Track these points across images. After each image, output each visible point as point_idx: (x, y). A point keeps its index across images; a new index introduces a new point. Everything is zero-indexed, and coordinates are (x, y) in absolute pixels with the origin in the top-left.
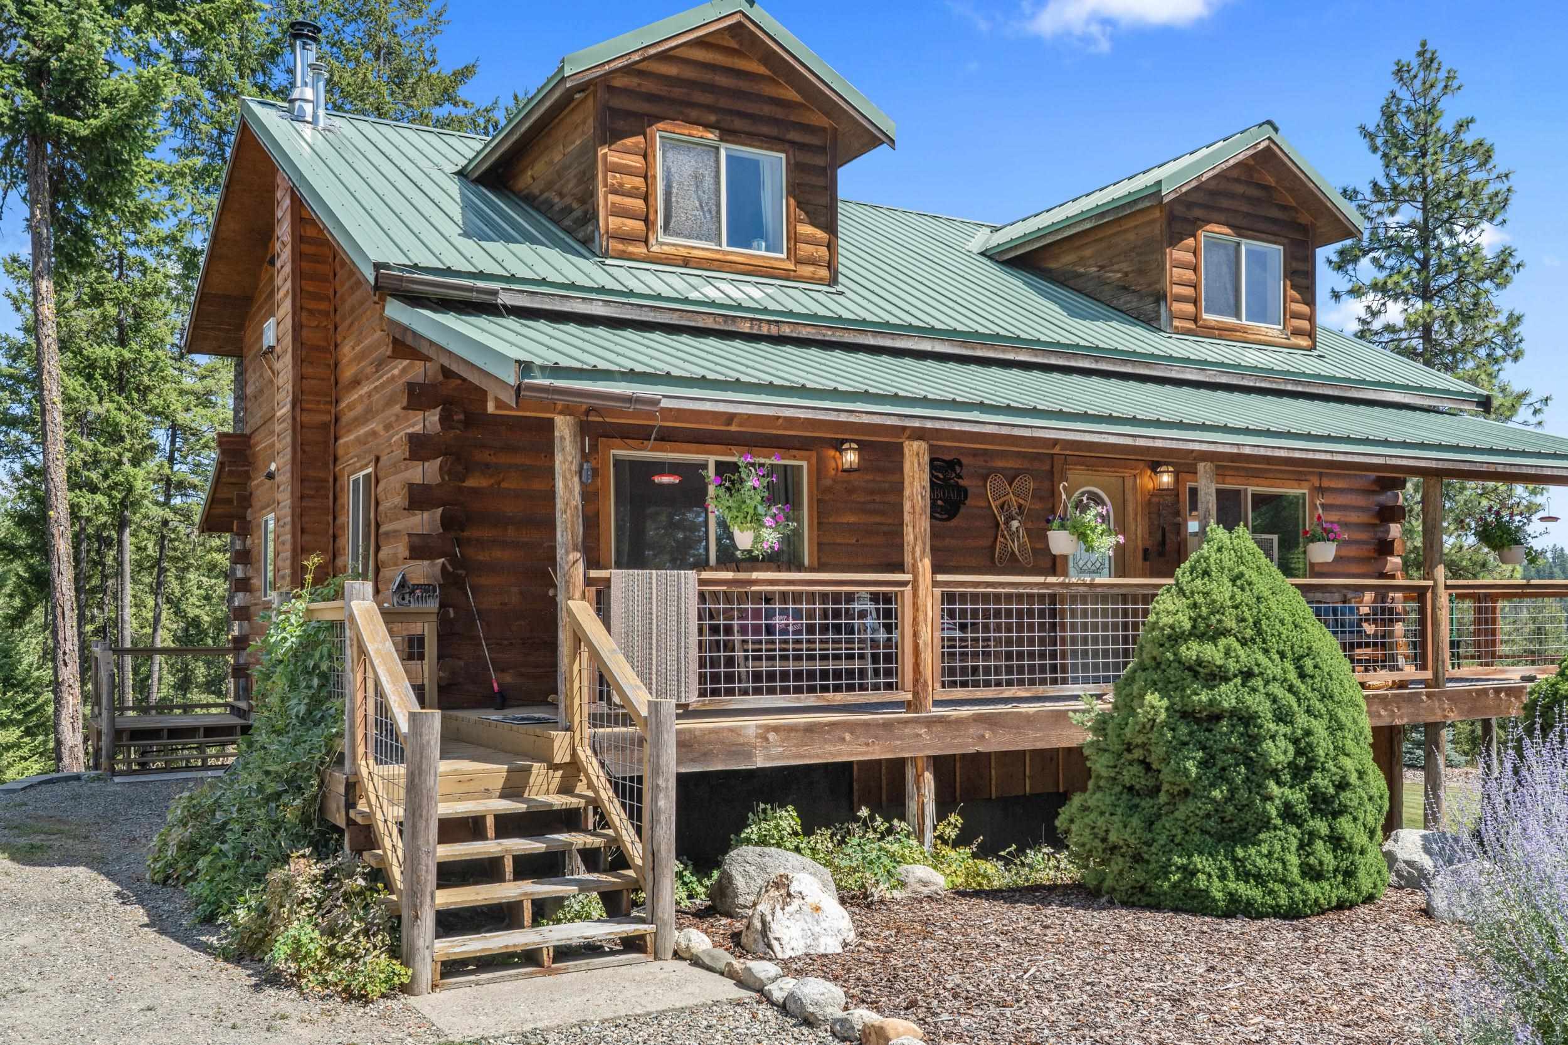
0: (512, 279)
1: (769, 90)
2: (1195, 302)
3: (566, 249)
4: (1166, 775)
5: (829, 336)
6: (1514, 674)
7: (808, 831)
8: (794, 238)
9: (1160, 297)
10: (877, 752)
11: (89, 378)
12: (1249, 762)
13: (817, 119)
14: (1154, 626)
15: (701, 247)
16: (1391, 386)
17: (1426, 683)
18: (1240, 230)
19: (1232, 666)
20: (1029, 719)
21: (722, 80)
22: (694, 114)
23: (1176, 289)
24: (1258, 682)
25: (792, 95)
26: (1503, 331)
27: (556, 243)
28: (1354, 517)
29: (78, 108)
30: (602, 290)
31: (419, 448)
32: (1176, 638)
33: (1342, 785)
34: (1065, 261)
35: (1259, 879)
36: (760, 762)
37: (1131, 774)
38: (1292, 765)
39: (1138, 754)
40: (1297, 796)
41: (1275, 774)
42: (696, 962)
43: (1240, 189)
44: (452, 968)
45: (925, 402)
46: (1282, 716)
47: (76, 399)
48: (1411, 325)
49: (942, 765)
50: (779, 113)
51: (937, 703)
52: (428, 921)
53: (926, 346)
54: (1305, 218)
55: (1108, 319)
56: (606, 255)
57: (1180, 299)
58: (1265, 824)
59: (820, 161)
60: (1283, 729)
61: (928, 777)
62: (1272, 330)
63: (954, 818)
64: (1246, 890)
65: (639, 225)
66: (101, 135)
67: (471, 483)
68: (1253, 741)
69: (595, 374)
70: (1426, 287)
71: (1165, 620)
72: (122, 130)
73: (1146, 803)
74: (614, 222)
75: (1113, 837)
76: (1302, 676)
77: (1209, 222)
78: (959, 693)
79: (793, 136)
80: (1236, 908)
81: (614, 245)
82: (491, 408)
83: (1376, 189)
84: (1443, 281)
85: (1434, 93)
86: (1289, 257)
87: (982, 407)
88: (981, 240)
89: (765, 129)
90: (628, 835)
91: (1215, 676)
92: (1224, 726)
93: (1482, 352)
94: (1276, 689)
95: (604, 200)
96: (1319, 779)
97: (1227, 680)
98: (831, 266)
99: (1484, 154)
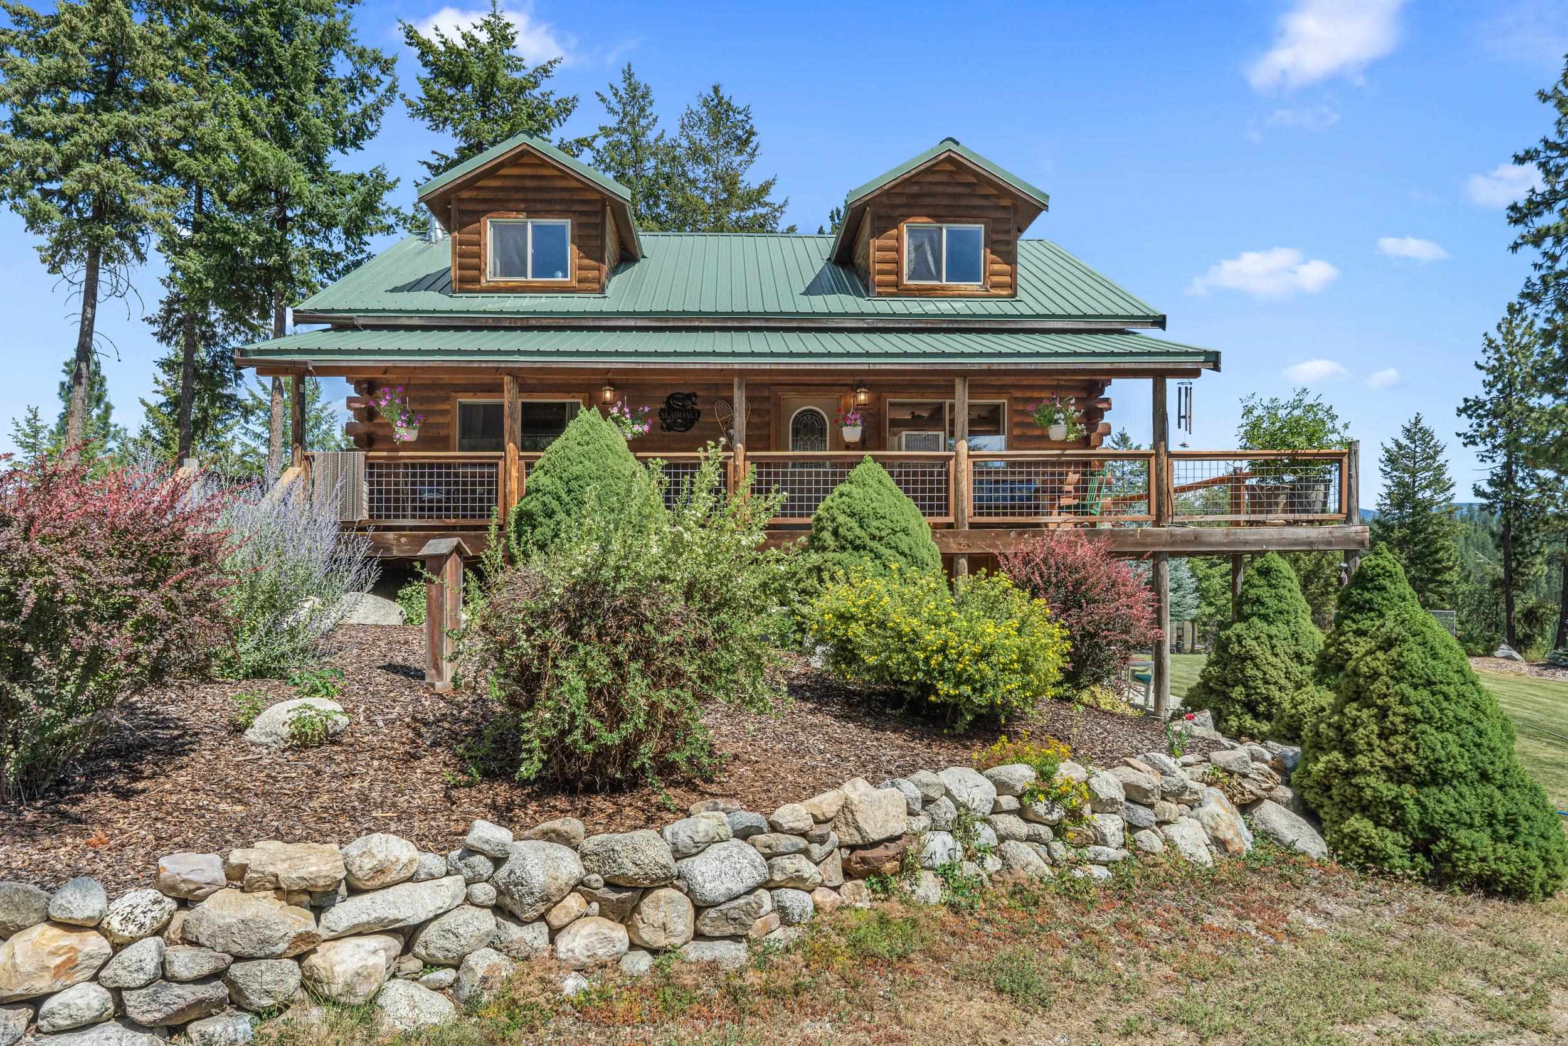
0: (368, 310)
1: (559, 183)
2: (898, 273)
8: (575, 269)
9: (870, 274)
15: (514, 281)
18: (938, 218)
22: (511, 205)
23: (879, 266)
50: (567, 196)
54: (1006, 201)
56: (455, 292)
57: (882, 273)
59: (594, 220)
62: (973, 286)
65: (476, 273)
74: (461, 273)
77: (909, 216)
79: (575, 207)
81: (460, 286)
86: (990, 232)
89: (558, 207)
95: (457, 261)
98: (601, 281)
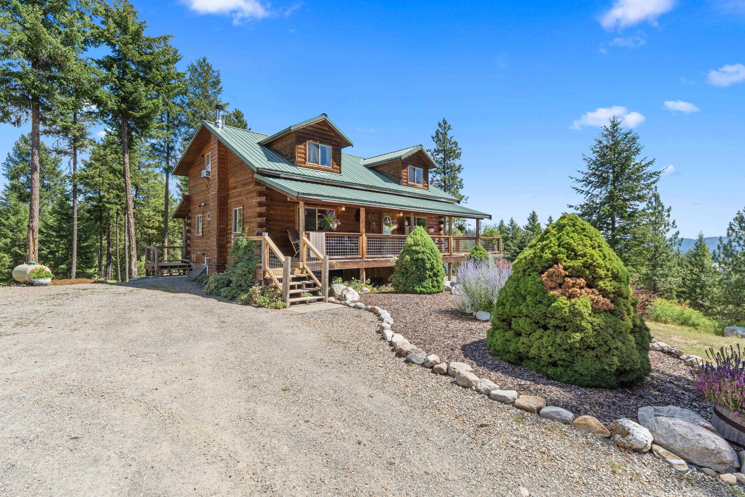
0: (283, 171)
1: (328, 133)
2: (407, 179)
3: (289, 164)
4: (410, 270)
5: (342, 185)
6: (463, 254)
7: (343, 282)
8: (333, 164)
9: (400, 178)
10: (355, 267)
11: (115, 174)
12: (423, 267)
13: (338, 140)
14: (407, 244)
15: (315, 165)
16: (442, 198)
17: (449, 255)
18: (415, 166)
19: (421, 251)
20: (382, 261)
21: (320, 131)
22: (315, 138)
23: (404, 177)
24: (425, 254)
25: (333, 134)
26: (460, 182)
27: (287, 163)
28: (435, 223)
29: (135, 109)
30: (299, 174)
31: (260, 204)
32: (411, 246)
33: (438, 271)
34: (381, 169)
35: (425, 288)
36: (336, 269)
37: (403, 270)
38: (430, 268)
39: (404, 266)
40: (431, 273)
41: (428, 269)
42: (333, 302)
43: (415, 157)
44: (293, 304)
45: (366, 201)
46: (429, 259)
47: (111, 180)
48: (442, 180)
49: (366, 270)
50: (331, 138)
51: (366, 258)
52: (288, 296)
53: (359, 187)
54: (427, 164)
55: (391, 182)
56: (297, 166)
57: (404, 179)
58: (426, 278)
59: (338, 148)
60: (429, 262)
61: (364, 272)
62: (421, 186)
63: (369, 280)
64: (423, 289)
65: (304, 160)
66: (142, 117)
67: (271, 212)
68: (424, 264)
69: (310, 194)
70: (444, 172)
71: (409, 243)
72: (149, 116)
73: (406, 275)
74: (299, 159)
75: (400, 281)
76: (432, 252)
77: (410, 164)
78: (370, 256)
79: (333, 143)
80: (422, 293)
81: (299, 164)
82: (289, 200)
83: (435, 150)
84: (448, 171)
85: (446, 130)
86: (424, 171)
87: (376, 202)
88: (363, 162)
89: (328, 142)
90: (318, 281)
91: (418, 253)
92: (419, 261)
93: (455, 186)
94: (428, 255)
95: (297, 155)
96: (434, 270)
97: (420, 253)
98: (340, 170)
99: (456, 143)
